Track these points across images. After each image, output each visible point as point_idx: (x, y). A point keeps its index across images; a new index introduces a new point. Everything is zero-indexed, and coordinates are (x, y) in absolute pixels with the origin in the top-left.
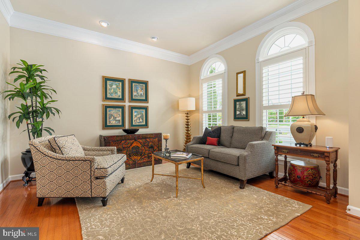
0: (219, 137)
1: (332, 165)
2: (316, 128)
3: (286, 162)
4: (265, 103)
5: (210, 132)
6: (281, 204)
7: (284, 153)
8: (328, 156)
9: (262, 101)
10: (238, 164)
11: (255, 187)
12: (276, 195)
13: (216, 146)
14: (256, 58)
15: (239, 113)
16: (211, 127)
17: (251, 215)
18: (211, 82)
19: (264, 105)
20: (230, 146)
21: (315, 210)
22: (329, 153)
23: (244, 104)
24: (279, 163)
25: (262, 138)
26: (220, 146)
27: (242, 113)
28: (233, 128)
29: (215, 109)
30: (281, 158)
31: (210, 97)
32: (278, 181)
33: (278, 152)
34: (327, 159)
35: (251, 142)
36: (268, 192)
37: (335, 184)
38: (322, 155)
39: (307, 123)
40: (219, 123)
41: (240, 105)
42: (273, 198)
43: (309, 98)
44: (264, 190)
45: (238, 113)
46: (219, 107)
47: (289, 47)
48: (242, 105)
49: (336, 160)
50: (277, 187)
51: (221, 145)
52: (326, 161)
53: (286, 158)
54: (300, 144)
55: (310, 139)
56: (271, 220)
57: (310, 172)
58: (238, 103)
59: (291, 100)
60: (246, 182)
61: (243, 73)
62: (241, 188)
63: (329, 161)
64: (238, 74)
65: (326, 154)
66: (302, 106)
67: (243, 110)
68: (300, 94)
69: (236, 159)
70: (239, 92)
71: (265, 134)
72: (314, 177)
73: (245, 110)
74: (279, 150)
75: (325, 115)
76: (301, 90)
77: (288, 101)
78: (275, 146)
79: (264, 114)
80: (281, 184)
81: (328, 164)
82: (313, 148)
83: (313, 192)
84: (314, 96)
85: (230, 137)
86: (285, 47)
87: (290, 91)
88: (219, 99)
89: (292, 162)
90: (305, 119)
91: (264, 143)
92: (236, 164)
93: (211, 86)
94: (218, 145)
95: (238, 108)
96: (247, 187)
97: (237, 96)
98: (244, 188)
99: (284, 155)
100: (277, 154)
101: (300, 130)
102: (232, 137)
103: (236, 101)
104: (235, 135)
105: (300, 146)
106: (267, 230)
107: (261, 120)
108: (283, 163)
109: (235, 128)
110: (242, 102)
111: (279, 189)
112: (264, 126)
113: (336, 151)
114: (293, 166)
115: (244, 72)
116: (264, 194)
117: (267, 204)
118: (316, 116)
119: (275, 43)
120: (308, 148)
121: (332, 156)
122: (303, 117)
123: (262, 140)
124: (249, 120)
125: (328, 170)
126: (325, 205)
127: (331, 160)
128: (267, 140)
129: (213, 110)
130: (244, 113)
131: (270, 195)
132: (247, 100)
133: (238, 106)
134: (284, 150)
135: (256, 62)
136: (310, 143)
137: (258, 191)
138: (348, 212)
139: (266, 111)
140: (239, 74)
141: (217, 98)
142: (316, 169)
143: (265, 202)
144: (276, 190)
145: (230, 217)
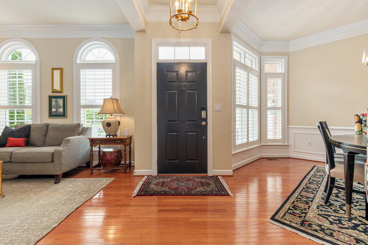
0: (28, 136)
1: (128, 148)
2: (119, 123)
3: (100, 151)
4: (83, 102)
5: (13, 131)
6: (93, 184)
7: (98, 144)
8: (125, 142)
9: (80, 100)
10: (53, 160)
11: (71, 179)
12: (90, 179)
13: (23, 147)
14: (74, 59)
15: (56, 110)
16: (15, 126)
17: (64, 200)
18: (14, 70)
19: (81, 104)
20: (44, 145)
21: (117, 179)
22: (125, 139)
23: (61, 101)
24: (94, 153)
25: (80, 134)
26: (29, 146)
27: (59, 110)
28: (48, 125)
29: (21, 104)
30: (96, 149)
31: (12, 89)
32: (93, 168)
33: (93, 144)
34: (124, 144)
35: (68, 138)
36: (84, 179)
37: (130, 160)
38: (122, 141)
39: (114, 119)
40: (28, 121)
41: (56, 102)
42: (87, 181)
43: (115, 101)
44: (80, 179)
45: (54, 110)
46: (28, 102)
47: (103, 59)
48: (59, 102)
49: (130, 144)
50: (92, 173)
51: (31, 146)
52: (124, 145)
53: (100, 148)
54: (110, 135)
55: (115, 131)
56: (83, 197)
57: (115, 155)
58: (53, 100)
59: (102, 101)
60: (62, 175)
61: (59, 69)
62: (55, 183)
63: (125, 145)
64: (53, 69)
65: (124, 140)
66: (110, 106)
67: (60, 107)
68: (110, 98)
69: (50, 156)
70: (55, 88)
71: (82, 130)
72: (118, 158)
73: (62, 108)
74: (93, 142)
75: (125, 114)
76: (111, 94)
77: (101, 102)
78: (90, 139)
79: (82, 112)
80: (95, 169)
81: (125, 147)
82: (118, 137)
83: (117, 168)
84: (118, 100)
85: (44, 135)
86: (99, 57)
87: (103, 94)
88: (28, 93)
89: (103, 150)
90: (112, 117)
91: (81, 138)
92: (50, 160)
93: (14, 76)
94: (26, 146)
95: (54, 105)
96: (63, 180)
97: (53, 92)
98: (59, 182)
99: (98, 146)
100: (92, 146)
101: (109, 125)
102: (45, 135)
103: (51, 98)
104: (50, 133)
105: (110, 137)
106: (78, 205)
107: (79, 118)
108: (97, 153)
109: (50, 126)
110: (58, 100)
111: (94, 174)
112: (82, 123)
113: (131, 138)
114: (104, 152)
115: (61, 70)
116: (79, 181)
117: (81, 188)
118: (120, 115)
119: (91, 51)
120: (115, 137)
121: (128, 141)
122: (111, 115)
123: (79, 135)
124: (67, 118)
125: (125, 151)
126: (124, 175)
127: (127, 144)
128: (84, 135)
129: (17, 105)
130: (61, 110)
131: (84, 180)
132: (64, 98)
133: (53, 103)
134: (97, 142)
135: (74, 62)
136: (116, 134)
137: (74, 181)
138: (135, 174)
139: (83, 109)
140: (55, 70)
141: (25, 91)
142: (119, 152)
143: (80, 186)
144: (91, 175)
145: (41, 209)
